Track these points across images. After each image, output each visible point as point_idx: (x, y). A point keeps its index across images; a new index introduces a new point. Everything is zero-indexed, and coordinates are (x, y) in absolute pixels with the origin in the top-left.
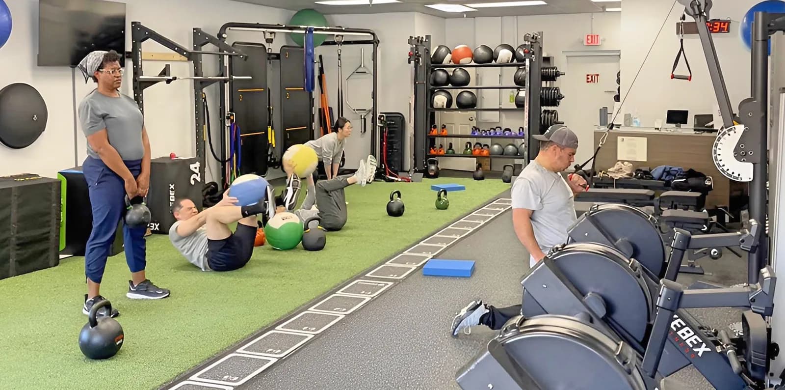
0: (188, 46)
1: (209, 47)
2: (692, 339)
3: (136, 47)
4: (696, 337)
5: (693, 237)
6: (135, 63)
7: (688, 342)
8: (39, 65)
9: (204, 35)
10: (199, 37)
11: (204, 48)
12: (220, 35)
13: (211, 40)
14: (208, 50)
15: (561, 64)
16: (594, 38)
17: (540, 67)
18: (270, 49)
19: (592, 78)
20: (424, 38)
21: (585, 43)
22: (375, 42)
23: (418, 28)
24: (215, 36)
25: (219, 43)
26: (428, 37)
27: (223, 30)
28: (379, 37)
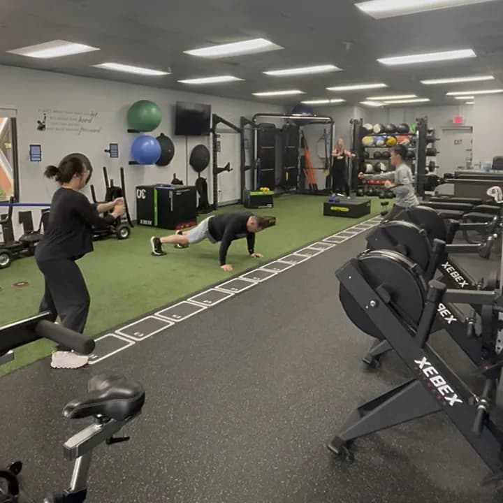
0: (238, 125)
1: (248, 126)
2: (444, 312)
3: (214, 126)
6: (214, 133)
8: (174, 133)
9: (246, 120)
10: (244, 121)
11: (245, 126)
12: (253, 120)
13: (249, 122)
15: (439, 134)
16: (459, 119)
17: (425, 136)
18: (277, 127)
19: (457, 142)
20: (359, 120)
21: (454, 122)
22: (332, 122)
23: (356, 115)
24: (251, 120)
25: (252, 123)
26: (361, 119)
27: (255, 117)
28: (334, 120)
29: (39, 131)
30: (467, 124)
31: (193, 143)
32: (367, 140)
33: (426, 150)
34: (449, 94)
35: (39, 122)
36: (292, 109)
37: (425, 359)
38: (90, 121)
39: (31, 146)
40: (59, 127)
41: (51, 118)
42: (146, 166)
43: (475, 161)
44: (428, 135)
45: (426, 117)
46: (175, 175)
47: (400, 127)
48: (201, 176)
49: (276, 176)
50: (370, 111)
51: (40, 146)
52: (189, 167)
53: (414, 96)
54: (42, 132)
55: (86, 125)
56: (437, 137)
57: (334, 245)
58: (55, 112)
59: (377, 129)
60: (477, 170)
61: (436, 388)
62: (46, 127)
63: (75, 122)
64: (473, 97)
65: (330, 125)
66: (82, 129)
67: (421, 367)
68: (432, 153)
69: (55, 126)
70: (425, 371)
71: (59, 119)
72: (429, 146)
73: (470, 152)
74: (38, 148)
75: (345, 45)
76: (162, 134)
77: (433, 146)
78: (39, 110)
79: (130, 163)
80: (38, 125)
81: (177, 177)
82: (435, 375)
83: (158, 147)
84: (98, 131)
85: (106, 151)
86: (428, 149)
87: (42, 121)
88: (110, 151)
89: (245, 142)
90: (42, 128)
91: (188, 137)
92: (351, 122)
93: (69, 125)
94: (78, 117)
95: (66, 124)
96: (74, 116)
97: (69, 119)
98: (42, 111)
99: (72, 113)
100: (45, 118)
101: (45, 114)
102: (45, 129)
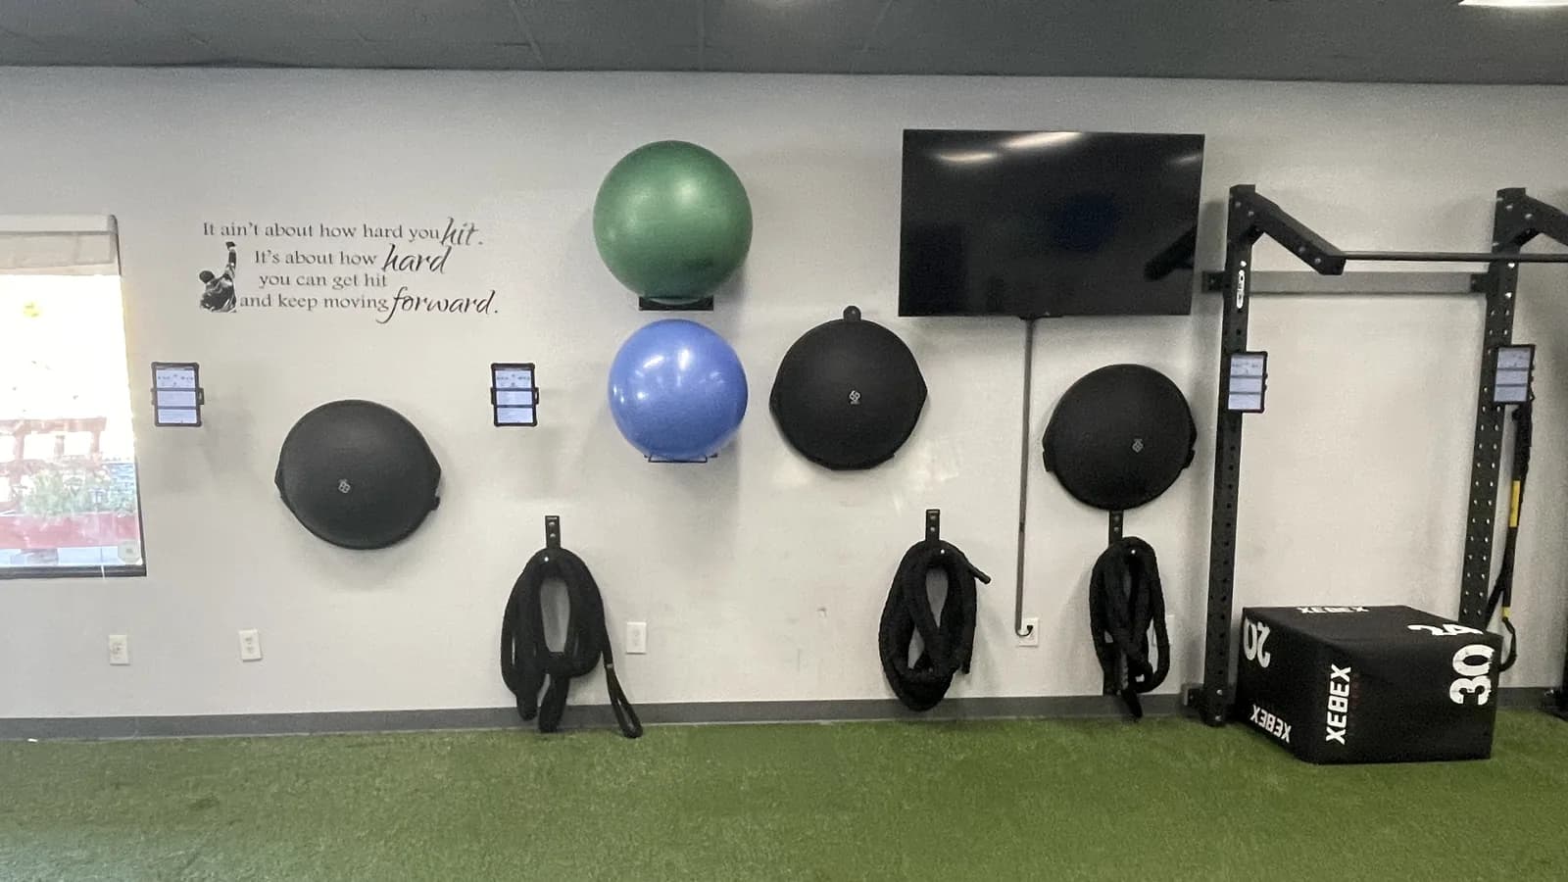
29: (209, 314)
35: (207, 277)
38: (438, 263)
39: (155, 366)
40: (289, 292)
41: (260, 257)
46: (931, 521)
48: (1128, 532)
52: (1039, 478)
54: (218, 314)
55: (418, 283)
58: (273, 231)
62: (239, 294)
63: (361, 270)
66: (405, 300)
69: (275, 290)
71: (293, 259)
74: (189, 373)
76: (850, 315)
78: (208, 229)
80: (202, 288)
87: (218, 275)
90: (219, 297)
93: (340, 283)
94: (380, 249)
95: (321, 281)
96: (358, 246)
97: (337, 259)
98: (217, 231)
99: (350, 232)
100: (233, 257)
101: (231, 244)
102: (234, 302)
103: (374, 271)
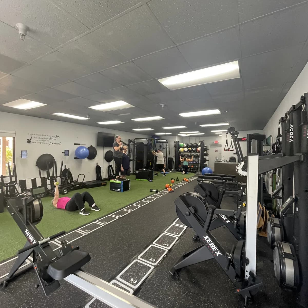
0: (127, 143)
1: (132, 143)
2: (225, 218)
4: (226, 218)
5: (226, 191)
7: (224, 219)
8: (97, 146)
9: (131, 140)
10: (130, 141)
11: (130, 143)
12: (134, 141)
14: (132, 144)
15: (209, 147)
16: (217, 142)
17: (204, 148)
18: (144, 144)
19: (216, 151)
20: (178, 142)
21: (215, 143)
22: (167, 142)
23: (177, 139)
24: (133, 141)
25: (134, 142)
26: (179, 141)
27: (135, 140)
28: (168, 141)
30: (220, 144)
31: (106, 150)
32: (181, 149)
33: (204, 154)
34: (212, 131)
35: (28, 139)
36: (151, 136)
37: (207, 236)
38: (55, 139)
39: (22, 151)
40: (38, 142)
41: (34, 138)
42: (83, 159)
43: (223, 159)
44: (205, 148)
45: (204, 141)
46: (97, 163)
47: (194, 144)
48: (110, 164)
49: (144, 164)
50: (182, 138)
51: (27, 151)
52: (104, 160)
53: (198, 132)
54: (29, 144)
55: (53, 141)
56: (208, 149)
57: (162, 196)
58: (37, 135)
59: (185, 145)
60: (223, 162)
61: (212, 248)
63: (46, 140)
64: (221, 133)
65: (166, 143)
66: (51, 143)
67: (206, 239)
68: (206, 155)
69: (36, 141)
70: (207, 241)
71: (39, 138)
72: (205, 152)
73: (221, 155)
74: (26, 152)
75: (161, 106)
76: (91, 146)
77: (207, 152)
78: (28, 134)
79: (75, 158)
80: (27, 141)
81: (98, 165)
82: (211, 243)
83: (88, 151)
84: (59, 144)
85: (63, 153)
86: (205, 153)
88: (64, 153)
89: (131, 150)
90: (29, 142)
91: (104, 147)
92: (174, 142)
93: (44, 141)
94: (49, 138)
95: (42, 141)
96: (47, 137)
97: (44, 138)
98: (30, 134)
99: (46, 136)
100: (31, 137)
101: (31, 136)
102: (31, 142)
103: (48, 140)
